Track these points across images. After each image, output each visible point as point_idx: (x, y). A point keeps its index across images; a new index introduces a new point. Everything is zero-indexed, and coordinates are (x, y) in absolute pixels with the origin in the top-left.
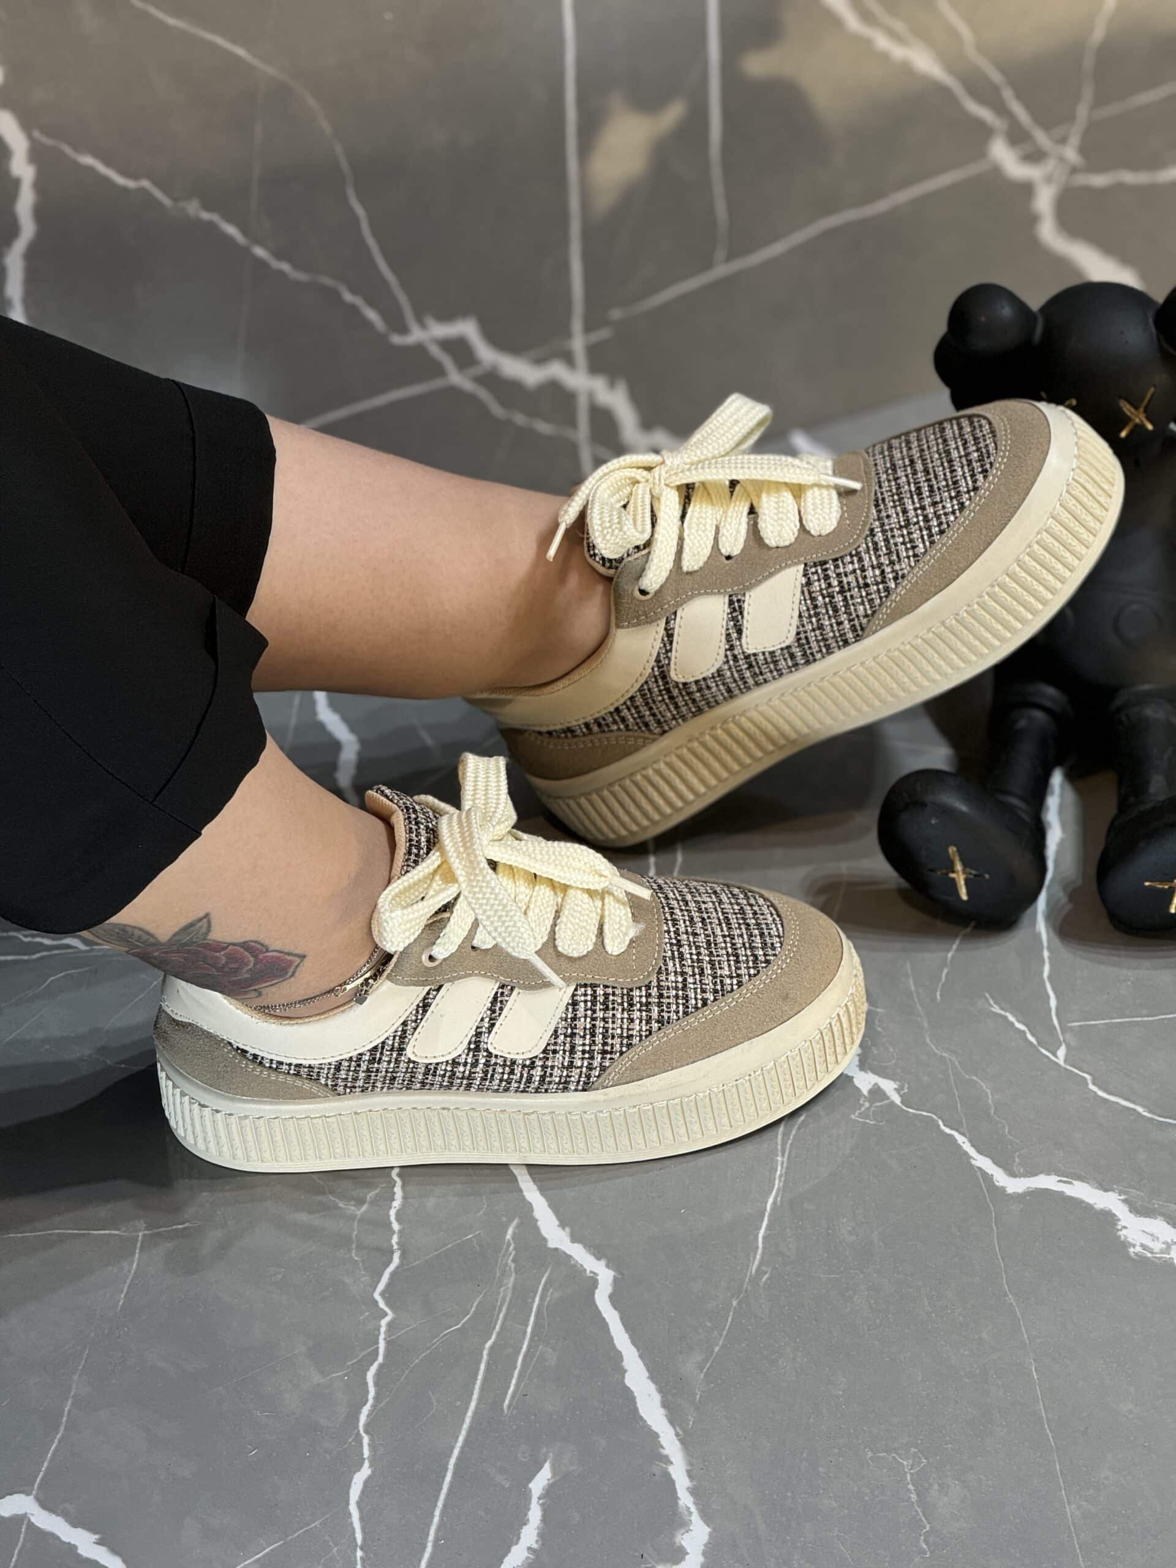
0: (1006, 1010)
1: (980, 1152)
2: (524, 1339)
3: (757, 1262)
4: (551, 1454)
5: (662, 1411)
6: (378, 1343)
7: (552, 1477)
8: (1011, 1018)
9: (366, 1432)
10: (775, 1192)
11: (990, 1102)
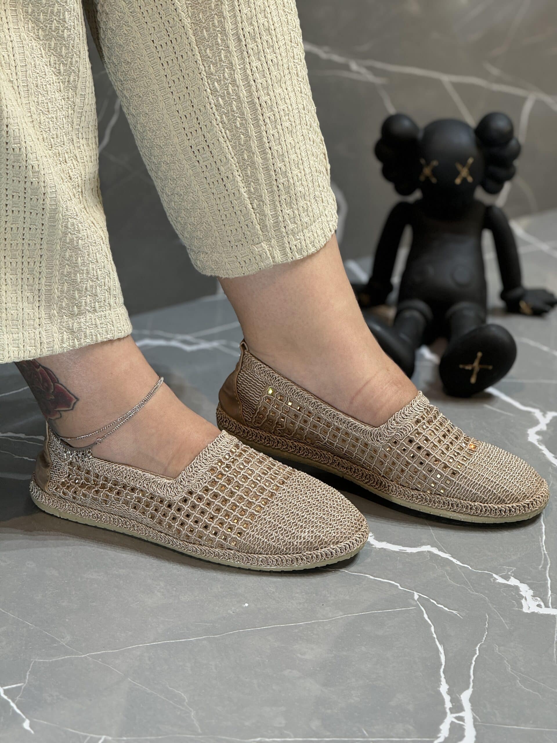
0: (449, 612)
10: (543, 541)
11: (448, 577)
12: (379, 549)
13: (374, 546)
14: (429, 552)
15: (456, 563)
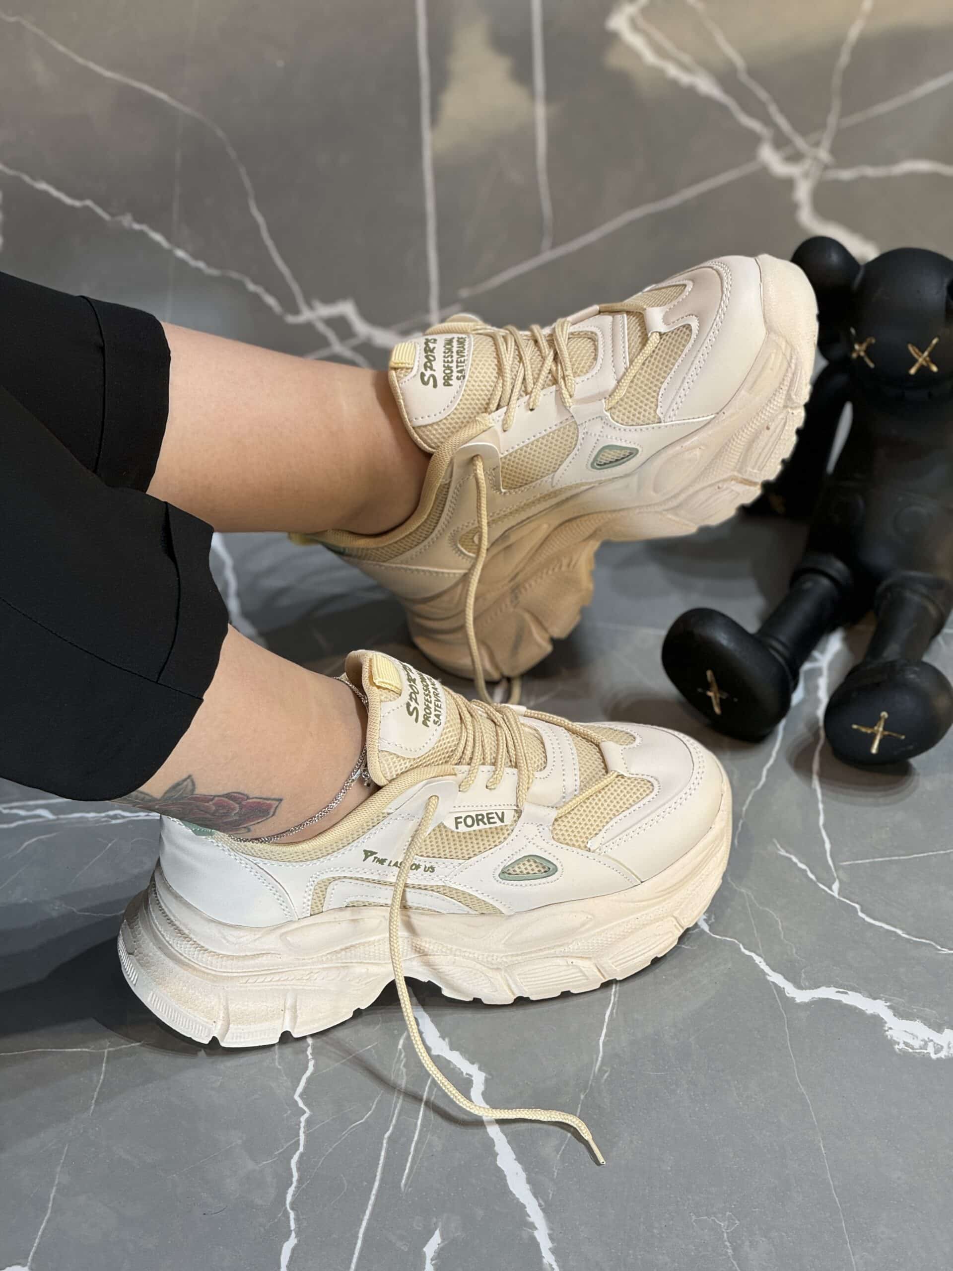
0: (790, 853)
1: (774, 970)
2: (415, 1130)
3: (598, 1064)
4: (440, 1224)
5: (528, 1186)
6: (299, 1136)
7: (442, 1242)
8: (795, 859)
9: (292, 1209)
10: (611, 1005)
11: (780, 928)
12: (880, 999)
13: (888, 1004)
14: (800, 987)
15: (762, 960)
